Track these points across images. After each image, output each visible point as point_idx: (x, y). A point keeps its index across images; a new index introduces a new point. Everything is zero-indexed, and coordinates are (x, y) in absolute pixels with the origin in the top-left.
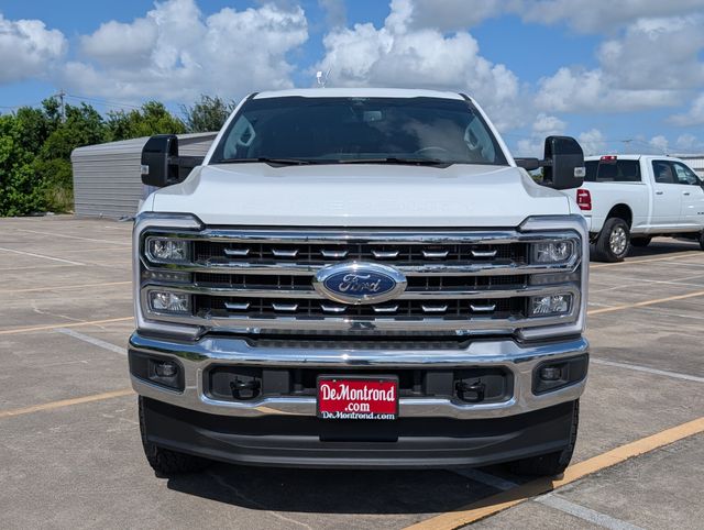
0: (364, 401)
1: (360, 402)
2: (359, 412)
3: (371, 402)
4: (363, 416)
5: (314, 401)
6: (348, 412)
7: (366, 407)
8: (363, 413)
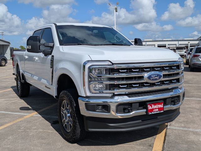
0: (157, 108)
1: (156, 109)
2: (156, 111)
3: (158, 108)
4: (157, 112)
5: (145, 110)
6: (154, 112)
7: (157, 110)
8: (157, 111)
